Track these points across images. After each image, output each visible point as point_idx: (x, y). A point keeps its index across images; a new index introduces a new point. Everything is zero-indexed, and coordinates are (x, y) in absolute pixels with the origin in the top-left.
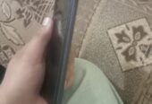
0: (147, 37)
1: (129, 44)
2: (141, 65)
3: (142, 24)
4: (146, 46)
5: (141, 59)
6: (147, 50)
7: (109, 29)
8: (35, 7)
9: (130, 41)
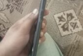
0: (74, 19)
1: (65, 22)
2: (71, 33)
4: (73, 23)
5: (71, 30)
6: (74, 25)
7: (55, 14)
8: (16, 3)
9: (65, 21)
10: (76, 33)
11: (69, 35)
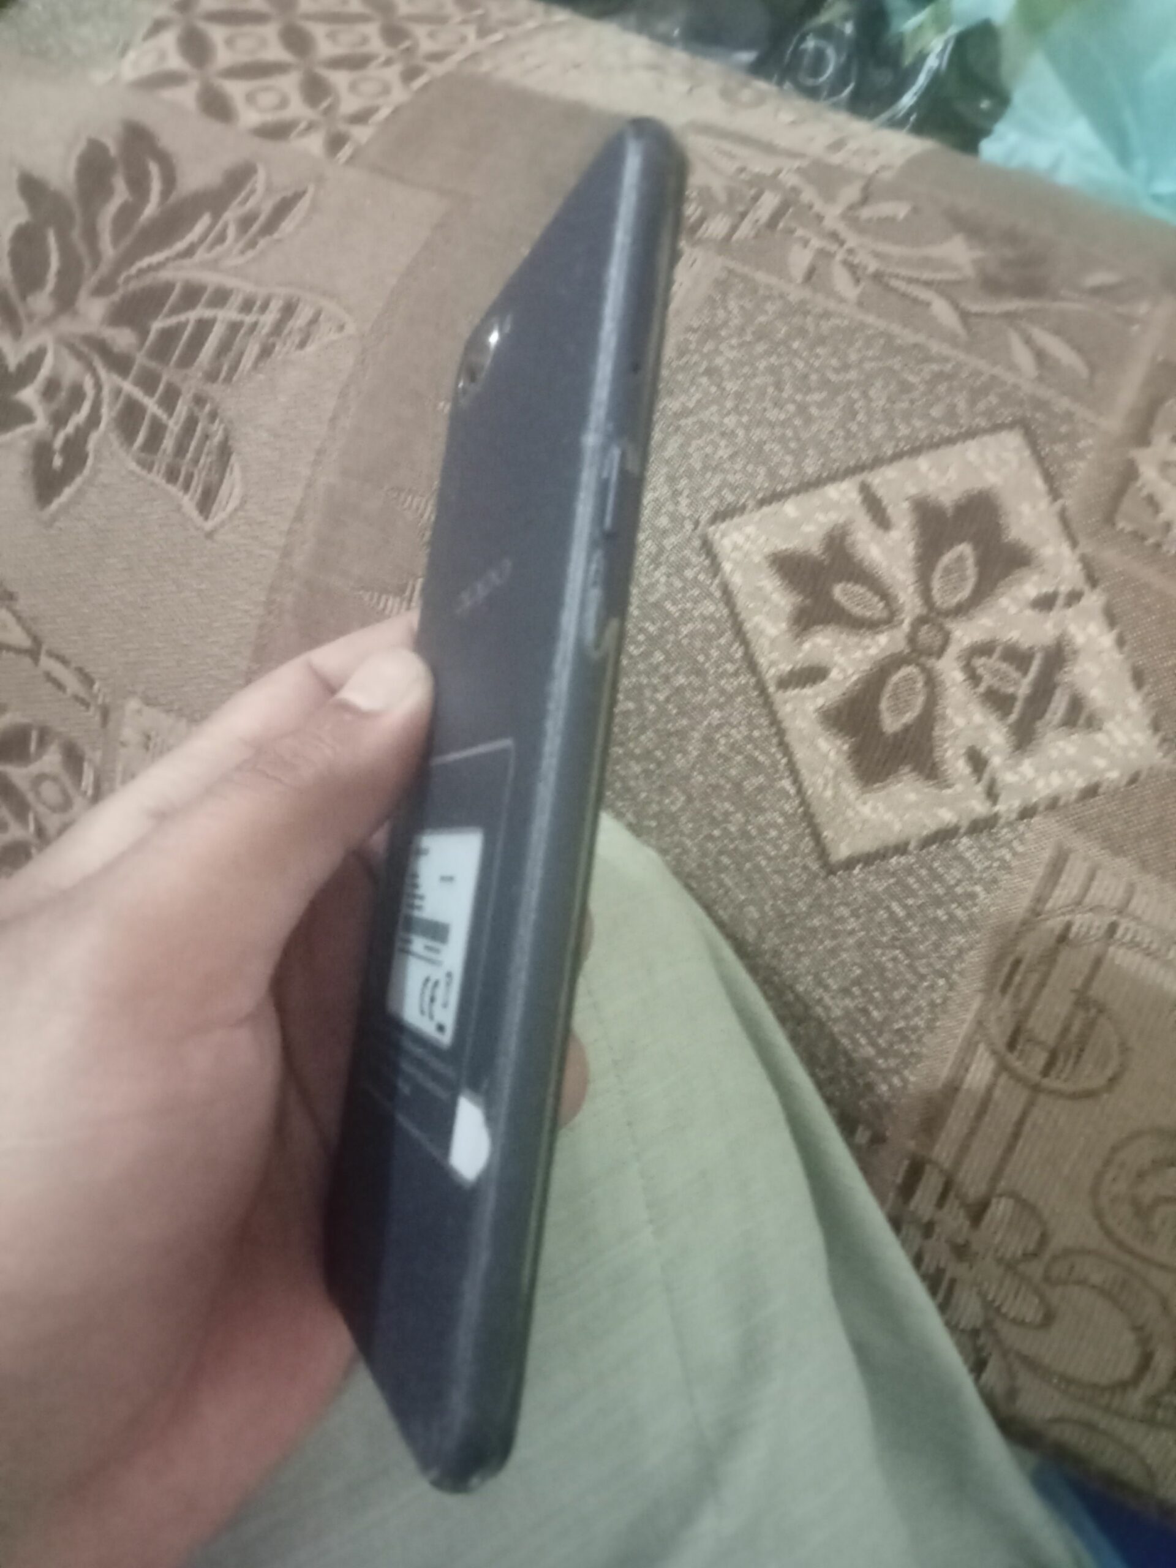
0: (1031, 587)
1: (882, 644)
2: (979, 807)
3: (991, 479)
4: (1018, 657)
5: (977, 761)
6: (1023, 687)
7: (721, 516)
9: (890, 620)
10: (1053, 804)
11: (944, 836)
